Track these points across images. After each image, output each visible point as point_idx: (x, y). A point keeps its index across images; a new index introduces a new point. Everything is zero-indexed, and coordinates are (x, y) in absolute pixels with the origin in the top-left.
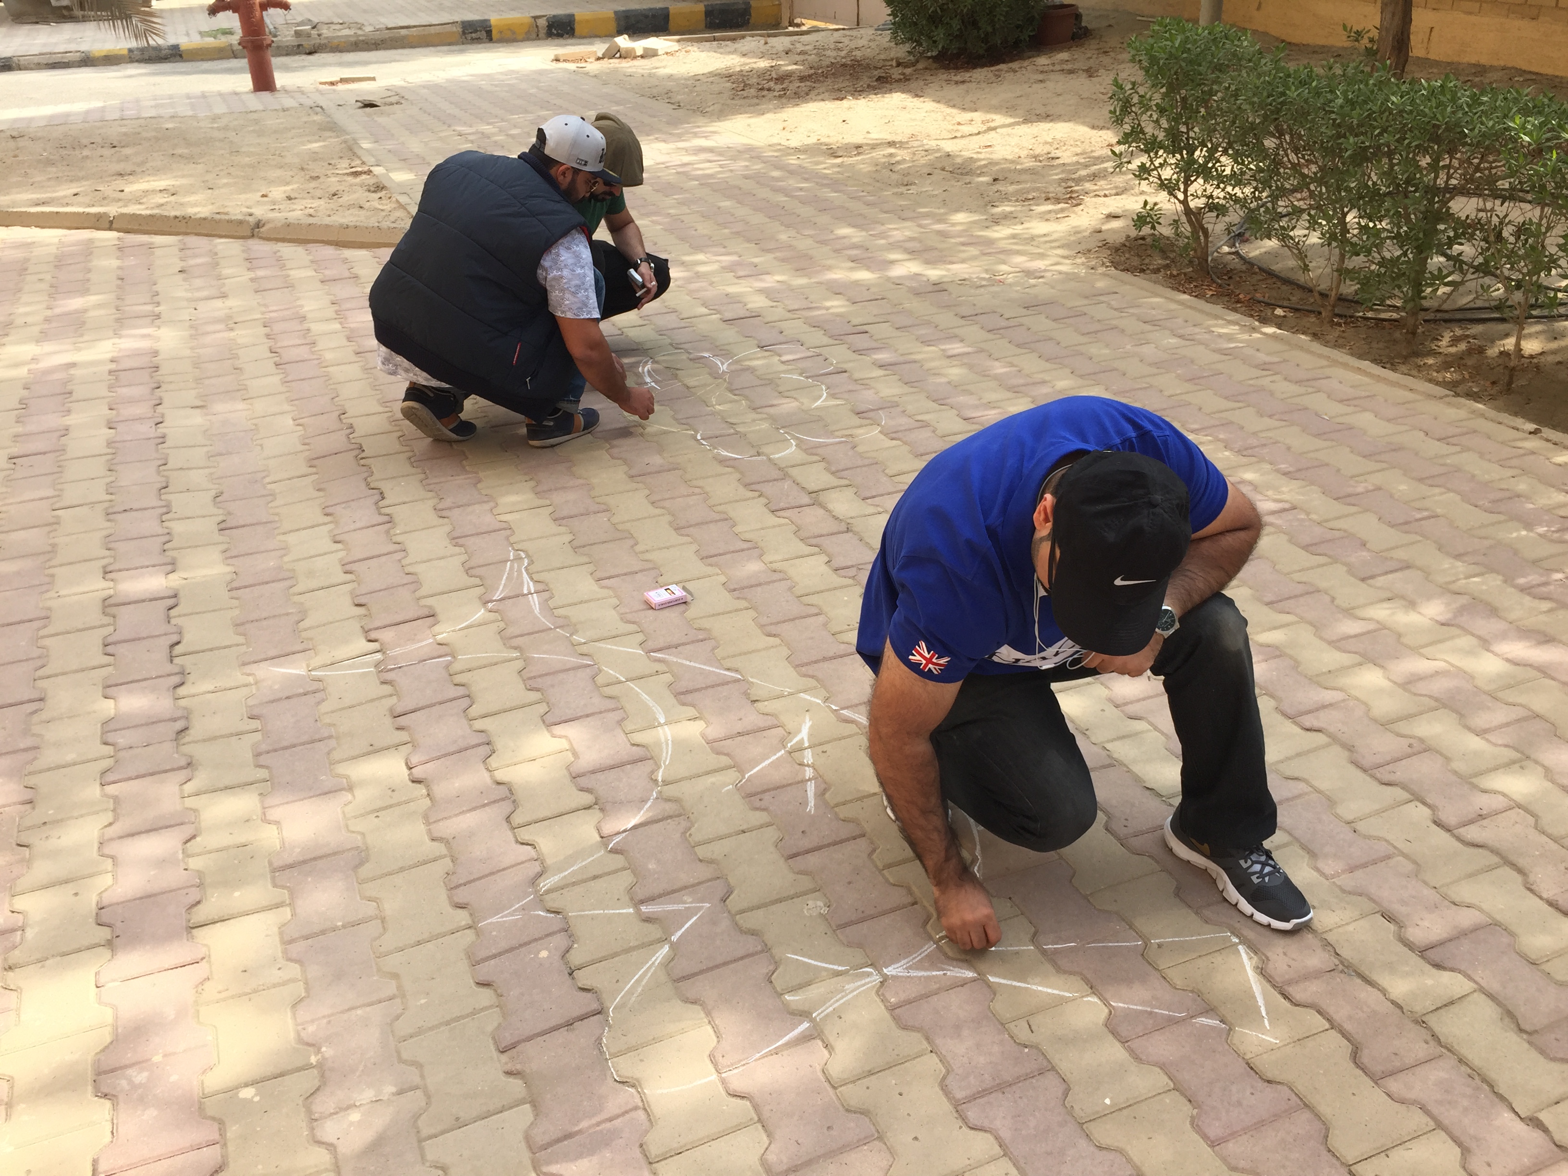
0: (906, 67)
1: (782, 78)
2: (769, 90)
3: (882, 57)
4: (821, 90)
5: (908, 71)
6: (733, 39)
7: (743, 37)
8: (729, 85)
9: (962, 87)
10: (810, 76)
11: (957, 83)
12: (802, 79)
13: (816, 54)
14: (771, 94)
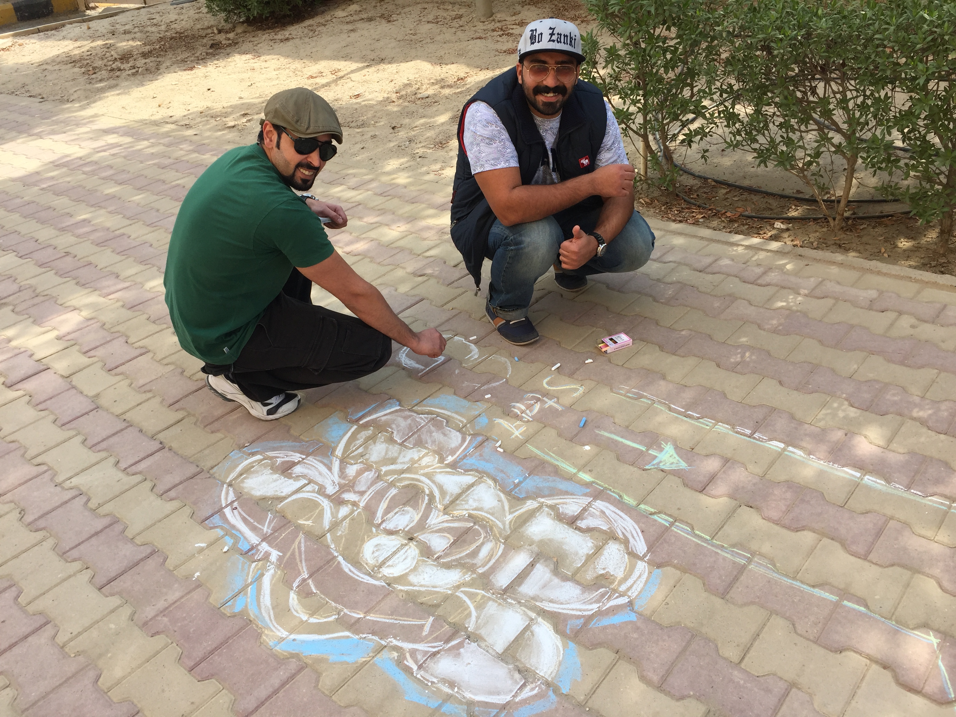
0: (227, 32)
1: (125, 57)
2: (120, 70)
3: (199, 26)
4: (168, 63)
5: (231, 35)
6: (56, 28)
7: (63, 25)
8: (76, 70)
9: (290, 43)
10: (150, 52)
11: (282, 41)
12: (145, 55)
13: (141, 32)
14: (124, 74)
